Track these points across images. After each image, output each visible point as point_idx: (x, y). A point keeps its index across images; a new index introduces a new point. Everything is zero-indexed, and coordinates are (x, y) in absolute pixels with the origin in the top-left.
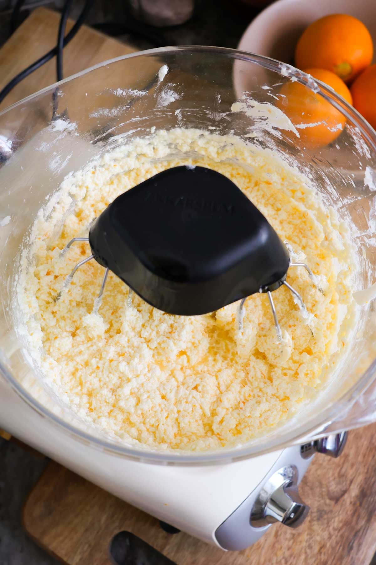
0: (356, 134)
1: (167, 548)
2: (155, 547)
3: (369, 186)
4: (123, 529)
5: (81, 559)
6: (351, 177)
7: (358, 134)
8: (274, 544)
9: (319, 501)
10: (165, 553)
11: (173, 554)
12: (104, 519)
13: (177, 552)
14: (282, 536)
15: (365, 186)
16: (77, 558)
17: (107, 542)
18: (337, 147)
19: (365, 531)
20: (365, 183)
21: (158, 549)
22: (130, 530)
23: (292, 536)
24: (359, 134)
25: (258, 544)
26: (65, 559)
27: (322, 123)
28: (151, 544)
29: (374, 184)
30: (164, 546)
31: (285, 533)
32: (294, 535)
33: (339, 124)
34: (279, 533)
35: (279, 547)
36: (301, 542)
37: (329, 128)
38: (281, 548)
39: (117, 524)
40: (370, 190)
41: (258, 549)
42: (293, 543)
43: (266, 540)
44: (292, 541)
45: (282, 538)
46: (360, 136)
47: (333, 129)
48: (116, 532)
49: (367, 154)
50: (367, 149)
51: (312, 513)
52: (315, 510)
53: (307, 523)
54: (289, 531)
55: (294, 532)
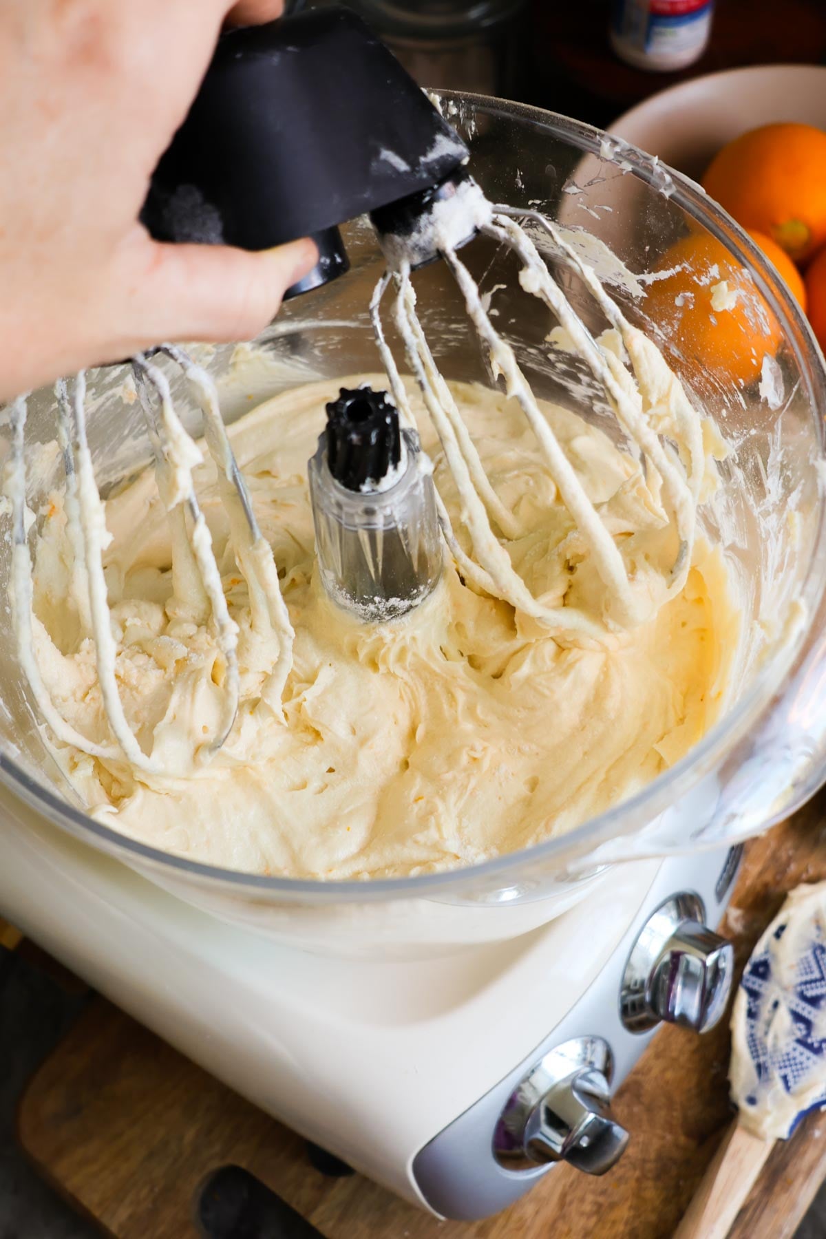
0: (745, 283)
1: (321, 1209)
2: (294, 1205)
3: (768, 399)
4: (229, 1161)
5: (131, 1217)
6: (738, 385)
7: (747, 283)
8: (555, 1222)
9: (663, 1138)
10: (314, 1220)
11: (331, 1224)
12: (190, 1134)
13: (341, 1219)
14: (574, 1206)
15: (761, 400)
16: (123, 1213)
17: (192, 1186)
18: (712, 320)
19: (758, 1212)
20: (761, 394)
21: (300, 1210)
22: (243, 1165)
23: (595, 1208)
24: (749, 282)
25: (521, 1219)
26: (97, 1213)
27: (683, 269)
28: (285, 1198)
29: (777, 391)
30: (313, 1206)
31: (582, 1200)
32: (600, 1206)
33: (714, 267)
34: (568, 1199)
35: (565, 1229)
36: (614, 1223)
37: (695, 278)
38: (570, 1231)
39: (217, 1148)
40: (769, 408)
41: (519, 1229)
42: (596, 1224)
43: (537, 1213)
44: (594, 1220)
45: (573, 1209)
46: (751, 287)
47: (703, 278)
48: (215, 1165)
49: (764, 327)
50: (763, 314)
51: (644, 1161)
52: (652, 1155)
53: (632, 1183)
54: (590, 1198)
55: (601, 1199)
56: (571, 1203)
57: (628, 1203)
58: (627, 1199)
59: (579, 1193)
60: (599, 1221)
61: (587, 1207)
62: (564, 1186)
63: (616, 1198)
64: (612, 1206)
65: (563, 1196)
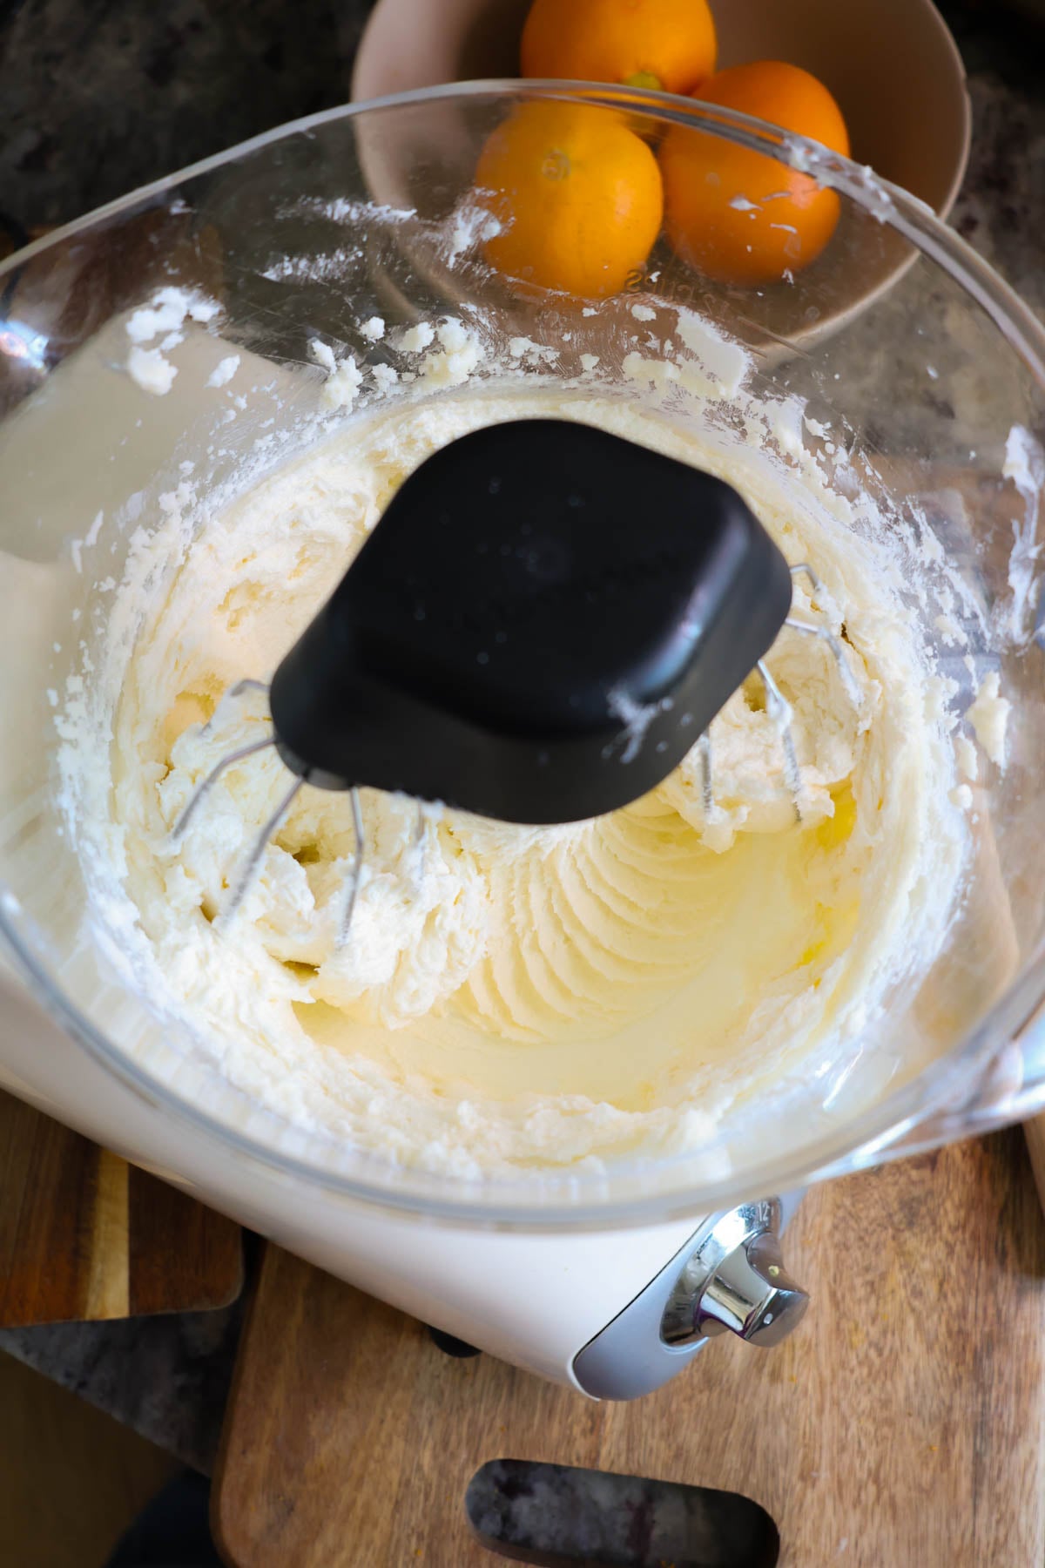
4: (483, 1461)
8: (838, 1324)
9: (896, 1183)
14: (848, 1299)
23: (869, 1289)
25: (804, 1341)
31: (852, 1288)
32: (872, 1284)
34: (839, 1295)
35: (852, 1325)
36: (893, 1292)
38: (857, 1326)
41: (807, 1353)
42: (878, 1302)
44: (873, 1299)
45: (849, 1303)
51: (890, 1216)
52: (895, 1206)
53: (891, 1244)
54: (858, 1281)
55: (869, 1277)
56: (843, 1297)
57: (897, 1266)
58: (893, 1263)
59: (846, 1283)
60: (878, 1299)
61: (861, 1292)
62: (829, 1283)
63: (882, 1268)
64: (883, 1277)
65: (833, 1294)
